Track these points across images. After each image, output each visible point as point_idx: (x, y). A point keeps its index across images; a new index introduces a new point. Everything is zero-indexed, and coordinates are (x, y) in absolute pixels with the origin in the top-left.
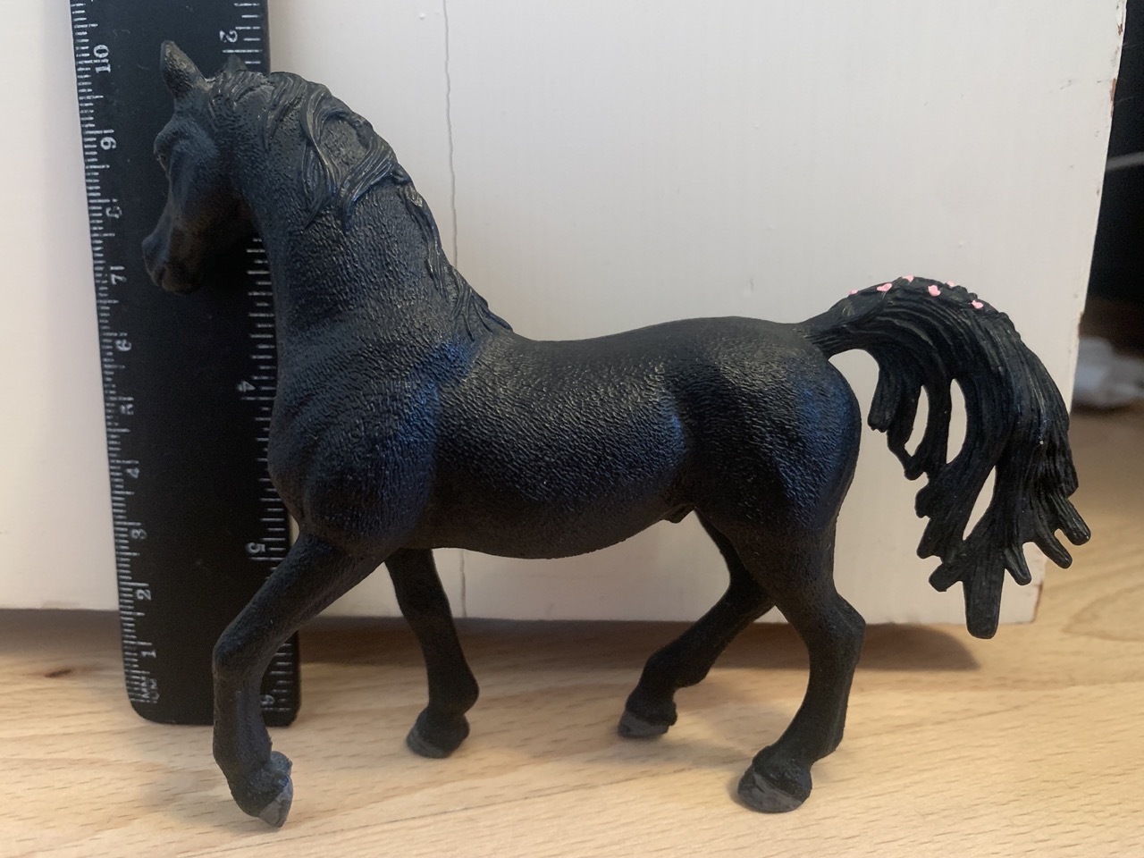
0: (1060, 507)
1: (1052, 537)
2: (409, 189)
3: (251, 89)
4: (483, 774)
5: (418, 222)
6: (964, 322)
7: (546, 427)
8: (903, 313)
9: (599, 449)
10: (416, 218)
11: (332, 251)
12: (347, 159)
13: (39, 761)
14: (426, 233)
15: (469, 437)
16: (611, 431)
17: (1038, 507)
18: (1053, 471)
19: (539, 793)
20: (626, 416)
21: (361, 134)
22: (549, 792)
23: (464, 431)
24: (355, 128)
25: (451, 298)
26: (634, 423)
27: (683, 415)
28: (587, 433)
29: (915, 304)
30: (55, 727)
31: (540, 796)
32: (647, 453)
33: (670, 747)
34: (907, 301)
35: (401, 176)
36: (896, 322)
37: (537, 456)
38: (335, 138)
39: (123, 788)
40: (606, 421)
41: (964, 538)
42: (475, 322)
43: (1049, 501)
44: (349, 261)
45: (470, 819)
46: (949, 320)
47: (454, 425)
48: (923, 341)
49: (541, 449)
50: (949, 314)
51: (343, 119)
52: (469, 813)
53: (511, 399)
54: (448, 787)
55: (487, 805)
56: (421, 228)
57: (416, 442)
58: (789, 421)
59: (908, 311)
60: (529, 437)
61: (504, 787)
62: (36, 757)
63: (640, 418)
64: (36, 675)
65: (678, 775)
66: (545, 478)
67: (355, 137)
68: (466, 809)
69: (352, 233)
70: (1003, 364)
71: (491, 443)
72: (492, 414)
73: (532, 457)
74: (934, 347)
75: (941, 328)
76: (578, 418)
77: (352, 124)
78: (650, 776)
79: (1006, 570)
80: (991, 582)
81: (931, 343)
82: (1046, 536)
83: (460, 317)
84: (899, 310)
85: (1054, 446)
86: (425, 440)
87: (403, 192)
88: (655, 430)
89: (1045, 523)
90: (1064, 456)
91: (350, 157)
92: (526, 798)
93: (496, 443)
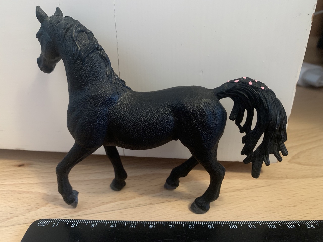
0: (281, 145)
1: (278, 153)
2: (102, 52)
3: (59, 22)
4: (126, 199)
5: (105, 61)
6: (258, 93)
7: (137, 120)
8: (241, 89)
9: (151, 126)
10: (104, 60)
11: (80, 71)
12: (84, 44)
13: (16, 191)
14: (107, 64)
15: (116, 122)
16: (154, 121)
17: (275, 144)
18: (280, 135)
19: (139, 205)
20: (159, 117)
21: (89, 36)
22: (142, 205)
23: (115, 120)
24: (87, 34)
25: (113, 83)
26: (161, 119)
27: (175, 117)
28: (148, 122)
29: (245, 87)
30: (20, 181)
31: (139, 206)
32: (164, 127)
33: (175, 193)
34: (242, 85)
35: (100, 48)
36: (239, 91)
37: (134, 127)
38: (81, 38)
39: (36, 200)
40: (153, 118)
41: (254, 151)
42: (120, 89)
43: (278, 143)
44: (84, 74)
45: (121, 212)
46: (254, 92)
47: (112, 118)
48: (246, 97)
49: (135, 126)
50: (254, 91)
51: (84, 32)
52: (121, 210)
53: (128, 111)
54: (117, 203)
55: (126, 208)
56: (105, 63)
57: (102, 123)
58: (203, 120)
59: (243, 89)
60: (132, 122)
61: (130, 203)
62: (15, 190)
63: (162, 118)
64: (15, 166)
65: (176, 201)
66: (136, 133)
67: (87, 37)
68: (120, 209)
69: (85, 66)
70: (268, 106)
71: (122, 124)
72: (123, 116)
73: (133, 127)
74: (249, 99)
75: (251, 94)
76: (146, 117)
77: (86, 33)
78: (169, 202)
79: (264, 161)
80: (259, 164)
81: (248, 98)
82: (276, 153)
83: (116, 88)
84: (240, 88)
85: (281, 129)
86: (104, 122)
87: (100, 53)
88: (166, 121)
89: (277, 149)
90: (284, 131)
91: (85, 43)
92: (136, 207)
93: (123, 124)
